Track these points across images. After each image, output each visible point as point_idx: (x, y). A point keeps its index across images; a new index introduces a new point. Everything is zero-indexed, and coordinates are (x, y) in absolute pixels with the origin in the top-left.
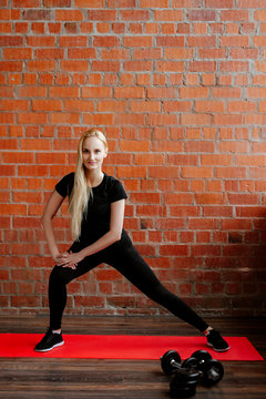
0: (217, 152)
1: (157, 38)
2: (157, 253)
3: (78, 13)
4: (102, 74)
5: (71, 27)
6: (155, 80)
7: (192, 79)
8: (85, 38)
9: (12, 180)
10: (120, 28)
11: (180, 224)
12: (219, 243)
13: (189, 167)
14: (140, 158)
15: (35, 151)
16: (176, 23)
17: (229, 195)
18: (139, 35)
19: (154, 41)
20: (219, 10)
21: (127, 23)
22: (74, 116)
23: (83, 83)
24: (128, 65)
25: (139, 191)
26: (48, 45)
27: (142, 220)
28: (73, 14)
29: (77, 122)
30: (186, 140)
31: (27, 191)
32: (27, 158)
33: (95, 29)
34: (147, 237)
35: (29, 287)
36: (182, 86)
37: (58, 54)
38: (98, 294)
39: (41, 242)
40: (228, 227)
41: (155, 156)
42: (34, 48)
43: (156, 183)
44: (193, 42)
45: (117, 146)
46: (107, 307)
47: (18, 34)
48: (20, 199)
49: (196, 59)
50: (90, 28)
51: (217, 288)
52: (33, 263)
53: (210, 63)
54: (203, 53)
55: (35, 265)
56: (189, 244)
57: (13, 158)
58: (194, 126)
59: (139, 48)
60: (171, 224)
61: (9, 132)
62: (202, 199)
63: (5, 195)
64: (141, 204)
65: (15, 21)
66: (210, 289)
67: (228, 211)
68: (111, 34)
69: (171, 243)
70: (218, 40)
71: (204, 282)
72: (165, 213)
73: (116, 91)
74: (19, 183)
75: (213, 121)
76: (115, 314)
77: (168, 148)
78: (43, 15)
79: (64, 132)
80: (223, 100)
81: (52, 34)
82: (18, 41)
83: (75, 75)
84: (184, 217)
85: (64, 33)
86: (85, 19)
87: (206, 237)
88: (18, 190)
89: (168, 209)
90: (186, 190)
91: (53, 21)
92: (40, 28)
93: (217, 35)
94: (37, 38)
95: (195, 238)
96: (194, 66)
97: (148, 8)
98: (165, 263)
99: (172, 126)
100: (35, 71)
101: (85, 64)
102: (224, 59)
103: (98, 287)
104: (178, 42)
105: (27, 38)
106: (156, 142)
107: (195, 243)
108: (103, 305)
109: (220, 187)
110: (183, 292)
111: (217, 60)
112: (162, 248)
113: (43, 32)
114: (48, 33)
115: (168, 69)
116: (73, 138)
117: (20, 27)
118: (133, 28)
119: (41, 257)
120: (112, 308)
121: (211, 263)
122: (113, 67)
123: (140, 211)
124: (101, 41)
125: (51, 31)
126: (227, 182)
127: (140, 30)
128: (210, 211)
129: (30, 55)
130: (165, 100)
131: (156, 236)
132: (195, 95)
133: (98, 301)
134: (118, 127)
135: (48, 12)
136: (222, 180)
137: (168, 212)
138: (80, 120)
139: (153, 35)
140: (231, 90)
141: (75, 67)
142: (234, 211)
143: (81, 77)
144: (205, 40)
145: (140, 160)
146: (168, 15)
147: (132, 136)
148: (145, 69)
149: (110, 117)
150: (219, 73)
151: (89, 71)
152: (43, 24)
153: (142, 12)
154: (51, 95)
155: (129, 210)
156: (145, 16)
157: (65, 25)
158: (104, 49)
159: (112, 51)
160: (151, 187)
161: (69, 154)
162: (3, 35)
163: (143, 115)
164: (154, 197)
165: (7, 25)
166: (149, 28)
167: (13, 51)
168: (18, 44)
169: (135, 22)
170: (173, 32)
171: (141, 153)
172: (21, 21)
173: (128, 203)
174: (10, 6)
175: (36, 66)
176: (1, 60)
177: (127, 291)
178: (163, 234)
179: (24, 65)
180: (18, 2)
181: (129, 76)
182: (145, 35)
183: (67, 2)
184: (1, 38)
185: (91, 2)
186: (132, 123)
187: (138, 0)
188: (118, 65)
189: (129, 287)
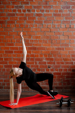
0: (69, 47)
1: (54, 14)
3: (31, 7)
4: (38, 24)
5: (29, 11)
6: (53, 26)
7: (63, 26)
8: (33, 14)
9: (13, 55)
10: (43, 11)
11: (59, 67)
12: (69, 72)
13: (62, 51)
15: (19, 47)
16: (59, 9)
17: (73, 58)
18: (48, 13)
19: (53, 15)
20: (71, 6)
21: (45, 9)
23: (32, 27)
24: (45, 22)
25: (48, 58)
26: (22, 16)
27: (49, 66)
29: (31, 38)
30: (61, 43)
31: (17, 58)
32: (17, 48)
33: (36, 11)
34: (50, 70)
36: (60, 28)
37: (25, 19)
40: (72, 67)
41: (53, 48)
42: (19, 17)
43: (53, 55)
44: (63, 15)
45: (42, 45)
47: (14, 13)
48: (15, 60)
49: (64, 20)
50: (34, 11)
51: (69, 84)
53: (68, 21)
54: (66, 18)
56: (61, 72)
57: (13, 48)
58: (64, 39)
59: (48, 17)
60: (57, 67)
61: (12, 41)
62: (65, 60)
63: (11, 59)
64: (49, 61)
65: (13, 9)
66: (67, 84)
67: (72, 63)
68: (40, 13)
69: (56, 72)
70: (71, 14)
71: (65, 82)
72: (55, 63)
73: (42, 29)
74: (14, 56)
75: (69, 38)
77: (56, 46)
78: (21, 7)
79: (27, 41)
80: (72, 32)
82: (14, 15)
83: (30, 25)
84: (60, 65)
85: (27, 13)
86: (33, 8)
87: (66, 70)
88: (14, 57)
90: (61, 57)
91: (24, 9)
92: (20, 11)
93: (70, 13)
94: (19, 14)
95: (63, 70)
96: (64, 22)
97: (51, 5)
98: (55, 77)
99: (57, 39)
100: (19, 24)
101: (33, 22)
102: (72, 20)
104: (59, 15)
105: (16, 14)
107: (63, 72)
109: (70, 56)
110: (59, 85)
111: (70, 20)
112: (54, 73)
113: (21, 12)
114: (22, 12)
115: (56, 23)
116: (30, 43)
117: (14, 11)
118: (47, 11)
121: (67, 77)
122: (41, 22)
123: (48, 63)
124: (38, 15)
125: (23, 12)
126: (72, 55)
127: (49, 12)
128: (67, 63)
129: (17, 19)
130: (55, 32)
132: (64, 30)
134: (42, 39)
135: (22, 6)
136: (71, 54)
137: (56, 63)
138: (32, 38)
139: (52, 13)
140: (74, 29)
141: (30, 22)
142: (74, 63)
143: (32, 25)
144: (67, 15)
145: (48, 49)
146: (57, 7)
147: (46, 42)
148: (50, 23)
149: (40, 37)
150: (71, 24)
151: (34, 24)
152: (21, 10)
153: (49, 6)
155: (45, 63)
156: (50, 7)
157: (27, 10)
158: (38, 17)
159: (41, 18)
160: (51, 57)
161: (28, 47)
162: (9, 13)
163: (49, 36)
164: (52, 59)
165: (11, 10)
166: (51, 11)
167: (13, 17)
168: (14, 16)
169: (47, 9)
170: (58, 12)
171: (49, 47)
172: (15, 9)
173: (45, 61)
174: (11, 4)
175: (19, 22)
176: (9, 20)
177: (44, 85)
178: (54, 69)
179: (15, 22)
180: (13, 3)
181: (45, 25)
182: (50, 13)
183: (28, 3)
184: (9, 14)
185: (35, 3)
186: (46, 38)
187: (48, 3)
188: (42, 22)
189: (45, 84)
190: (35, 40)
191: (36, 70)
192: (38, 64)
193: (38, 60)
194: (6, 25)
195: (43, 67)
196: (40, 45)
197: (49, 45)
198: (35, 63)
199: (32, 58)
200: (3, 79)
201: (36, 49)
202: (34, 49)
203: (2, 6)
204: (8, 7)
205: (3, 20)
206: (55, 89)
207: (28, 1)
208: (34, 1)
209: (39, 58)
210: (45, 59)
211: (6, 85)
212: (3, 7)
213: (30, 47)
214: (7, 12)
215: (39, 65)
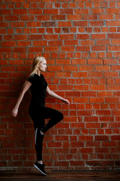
1: (108, 34)
2: (110, 140)
3: (69, 23)
4: (81, 52)
5: (66, 30)
6: (107, 55)
8: (73, 35)
10: (89, 30)
14: (101, 93)
16: (117, 27)
18: (98, 33)
19: (106, 36)
21: (93, 27)
22: (68, 73)
23: (72, 57)
24: (94, 48)
25: (100, 109)
26: (55, 39)
27: (102, 123)
28: (67, 24)
33: (77, 30)
34: (105, 132)
35: (48, 157)
37: (60, 43)
38: (82, 159)
39: (53, 135)
41: (108, 92)
42: (48, 41)
43: (109, 106)
45: (89, 88)
46: (86, 166)
47: (40, 34)
50: (75, 30)
52: (50, 145)
55: (51, 146)
59: (99, 40)
60: (116, 125)
64: (102, 116)
65: (38, 28)
68: (85, 33)
69: (116, 134)
72: (113, 120)
73: (89, 61)
76: (90, 169)
77: (114, 88)
78: (52, 24)
79: (63, 81)
81: (57, 34)
82: (40, 37)
83: (68, 53)
85: (62, 33)
86: (72, 26)
89: (114, 118)
91: (57, 27)
92: (50, 31)
94: (49, 36)
97: (103, 20)
98: (114, 144)
99: (116, 77)
100: (49, 52)
101: (73, 48)
103: (81, 156)
104: (118, 36)
105: (44, 35)
106: (108, 86)
108: (84, 165)
112: (112, 137)
113: (52, 32)
114: (54, 33)
115: (113, 50)
116: (68, 84)
117: (41, 30)
118: (96, 30)
119: (54, 142)
120: (89, 166)
122: (87, 49)
123: (102, 119)
124: (81, 37)
125: (56, 32)
127: (100, 31)
129: (46, 44)
130: (112, 65)
131: (109, 131)
133: (81, 163)
134: (90, 78)
135: (54, 23)
137: (115, 120)
138: (71, 76)
139: (106, 33)
141: (68, 49)
143: (71, 54)
145: (100, 94)
146: (113, 23)
147: (96, 83)
148: (102, 50)
149: (85, 73)
151: (75, 51)
152: (52, 29)
153: (100, 22)
154: (57, 63)
155: (96, 119)
156: (102, 24)
157: (63, 29)
158: (82, 40)
159: (86, 41)
160: (107, 108)
161: (66, 92)
162: (33, 34)
163: (102, 72)
164: (108, 112)
165: (35, 29)
166: (104, 30)
167: (38, 42)
168: (40, 39)
169: (97, 27)
170: (116, 31)
171: (101, 91)
172: (41, 27)
173: (95, 115)
174: (36, 20)
175: (49, 49)
176: (31, 47)
177: (95, 158)
178: (112, 130)
179: (43, 49)
180: (39, 18)
181: (94, 53)
182: (101, 33)
183: (63, 17)
184: (32, 36)
185: (75, 17)
186: (96, 76)
187: (98, 16)
188: (89, 48)
189: (96, 156)
190: (77, 80)
191: (81, 132)
192: (83, 120)
193: (83, 115)
194: (27, 54)
195: (93, 126)
196: (87, 88)
197: (102, 88)
198: (77, 120)
199: (73, 110)
200: (23, 148)
201: (79, 96)
202: (76, 96)
203: (20, 23)
204: (30, 24)
205: (22, 46)
206: (115, 166)
207: (64, 14)
208: (74, 13)
209: (85, 110)
210: (95, 112)
211: (27, 160)
212: (22, 25)
213: (69, 91)
214: (28, 33)
215: (85, 123)
